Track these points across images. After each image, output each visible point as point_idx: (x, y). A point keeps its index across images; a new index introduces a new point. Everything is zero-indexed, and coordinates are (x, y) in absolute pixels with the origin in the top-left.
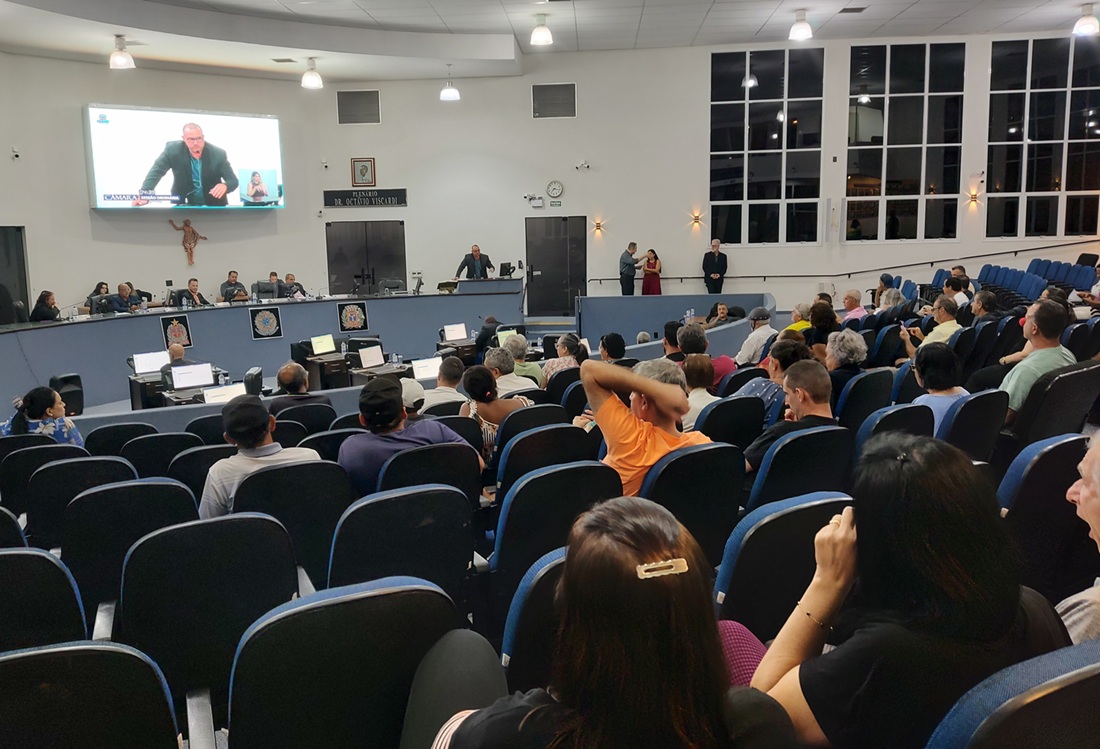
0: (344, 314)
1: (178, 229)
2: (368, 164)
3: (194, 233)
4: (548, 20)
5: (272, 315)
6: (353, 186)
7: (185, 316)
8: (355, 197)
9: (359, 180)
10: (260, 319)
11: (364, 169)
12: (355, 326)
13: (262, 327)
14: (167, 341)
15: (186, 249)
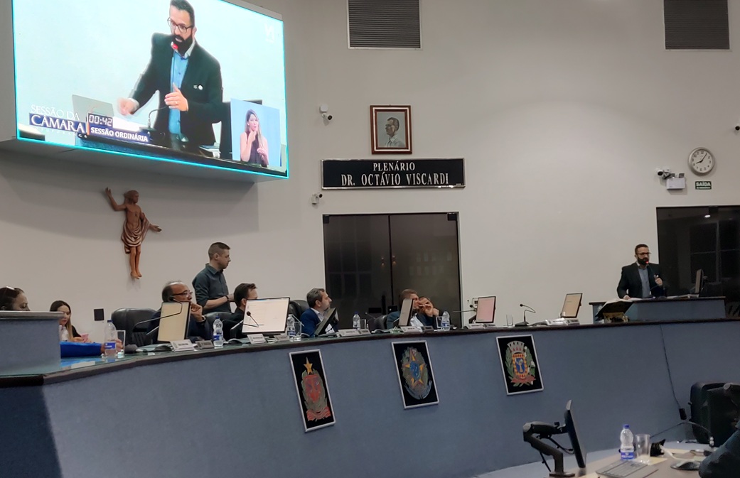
0: (508, 360)
1: (114, 207)
2: (400, 116)
3: (142, 219)
5: (421, 359)
6: (374, 153)
7: (318, 353)
8: (377, 172)
9: (384, 142)
10: (406, 365)
11: (394, 124)
12: (525, 382)
13: (412, 382)
14: (305, 409)
15: (128, 248)
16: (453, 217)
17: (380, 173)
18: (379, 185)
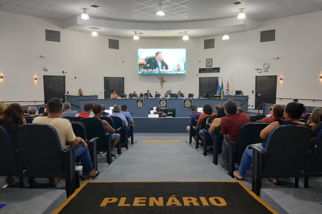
1: (159, 79)
2: (210, 60)
3: (163, 80)
4: (244, 11)
5: (165, 102)
7: (143, 100)
9: (208, 65)
10: (162, 102)
11: (209, 62)
12: (188, 107)
14: (137, 106)
15: (161, 84)
18: (207, 72)
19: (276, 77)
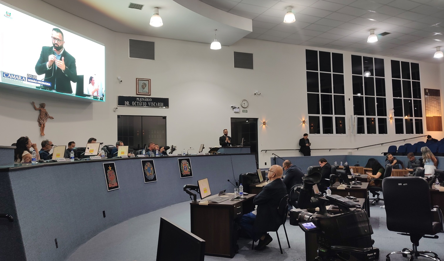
0: (181, 166)
1: (35, 109)
2: (147, 82)
3: (46, 114)
5: (151, 165)
6: (137, 94)
7: (114, 163)
8: (138, 101)
9: (141, 91)
10: (146, 168)
11: (144, 85)
12: (187, 174)
13: (148, 174)
14: (108, 183)
15: (40, 124)
16: (165, 118)
17: (139, 101)
18: (139, 106)
19: (256, 120)
